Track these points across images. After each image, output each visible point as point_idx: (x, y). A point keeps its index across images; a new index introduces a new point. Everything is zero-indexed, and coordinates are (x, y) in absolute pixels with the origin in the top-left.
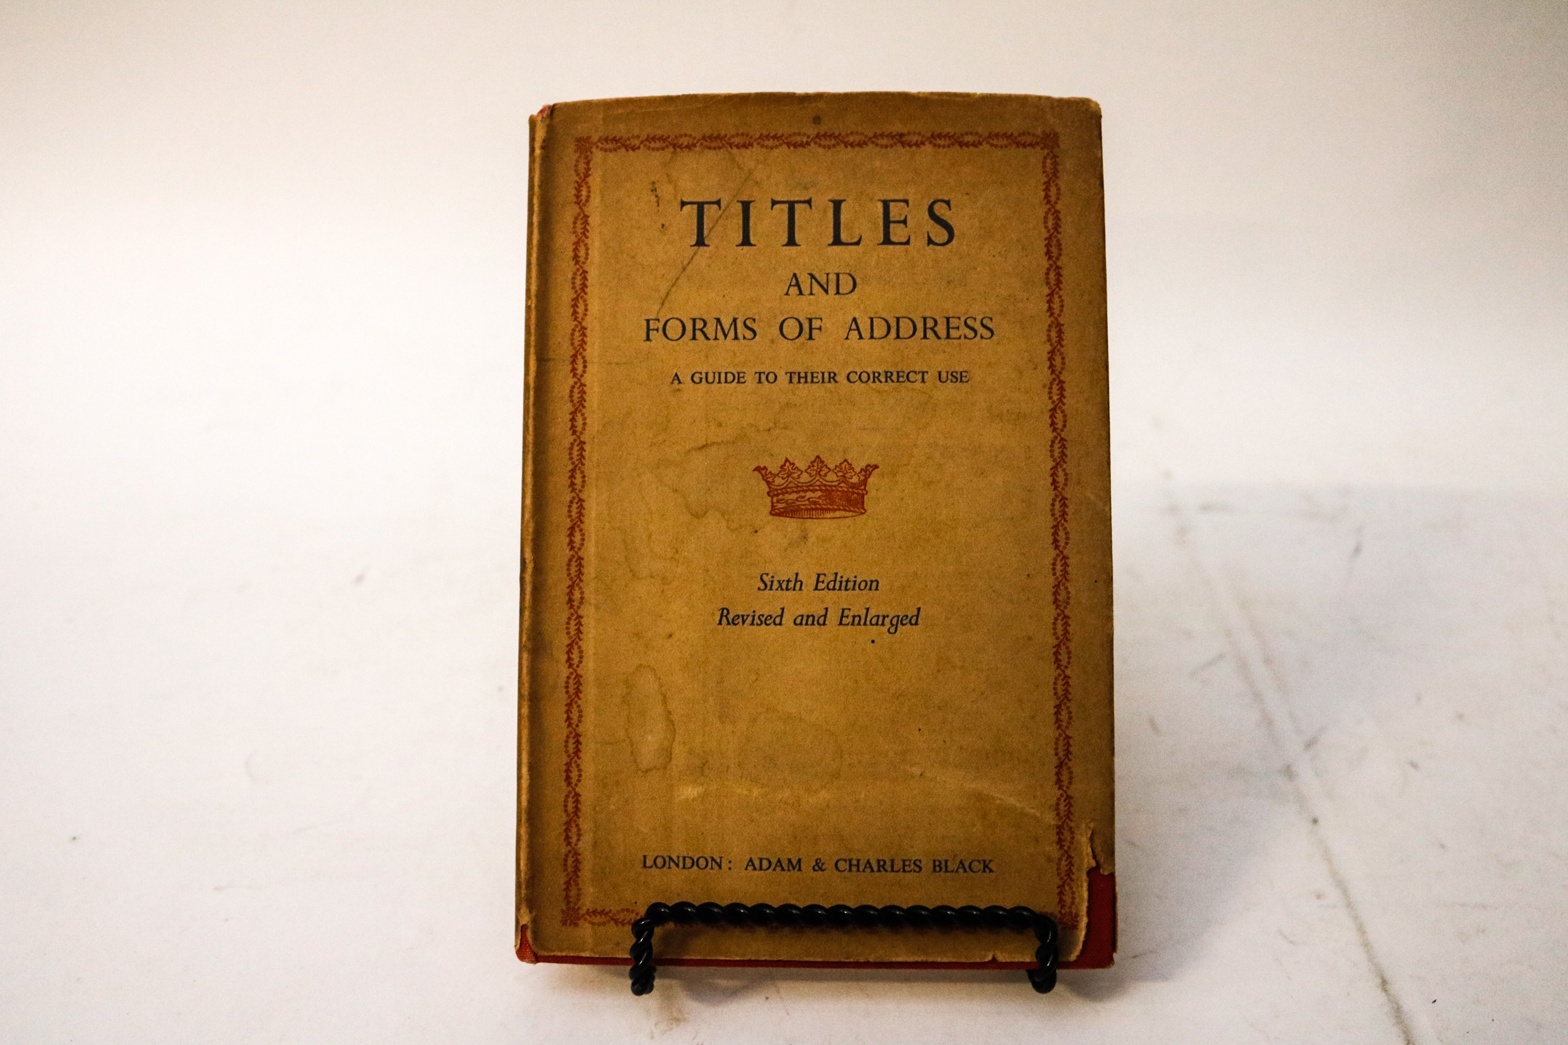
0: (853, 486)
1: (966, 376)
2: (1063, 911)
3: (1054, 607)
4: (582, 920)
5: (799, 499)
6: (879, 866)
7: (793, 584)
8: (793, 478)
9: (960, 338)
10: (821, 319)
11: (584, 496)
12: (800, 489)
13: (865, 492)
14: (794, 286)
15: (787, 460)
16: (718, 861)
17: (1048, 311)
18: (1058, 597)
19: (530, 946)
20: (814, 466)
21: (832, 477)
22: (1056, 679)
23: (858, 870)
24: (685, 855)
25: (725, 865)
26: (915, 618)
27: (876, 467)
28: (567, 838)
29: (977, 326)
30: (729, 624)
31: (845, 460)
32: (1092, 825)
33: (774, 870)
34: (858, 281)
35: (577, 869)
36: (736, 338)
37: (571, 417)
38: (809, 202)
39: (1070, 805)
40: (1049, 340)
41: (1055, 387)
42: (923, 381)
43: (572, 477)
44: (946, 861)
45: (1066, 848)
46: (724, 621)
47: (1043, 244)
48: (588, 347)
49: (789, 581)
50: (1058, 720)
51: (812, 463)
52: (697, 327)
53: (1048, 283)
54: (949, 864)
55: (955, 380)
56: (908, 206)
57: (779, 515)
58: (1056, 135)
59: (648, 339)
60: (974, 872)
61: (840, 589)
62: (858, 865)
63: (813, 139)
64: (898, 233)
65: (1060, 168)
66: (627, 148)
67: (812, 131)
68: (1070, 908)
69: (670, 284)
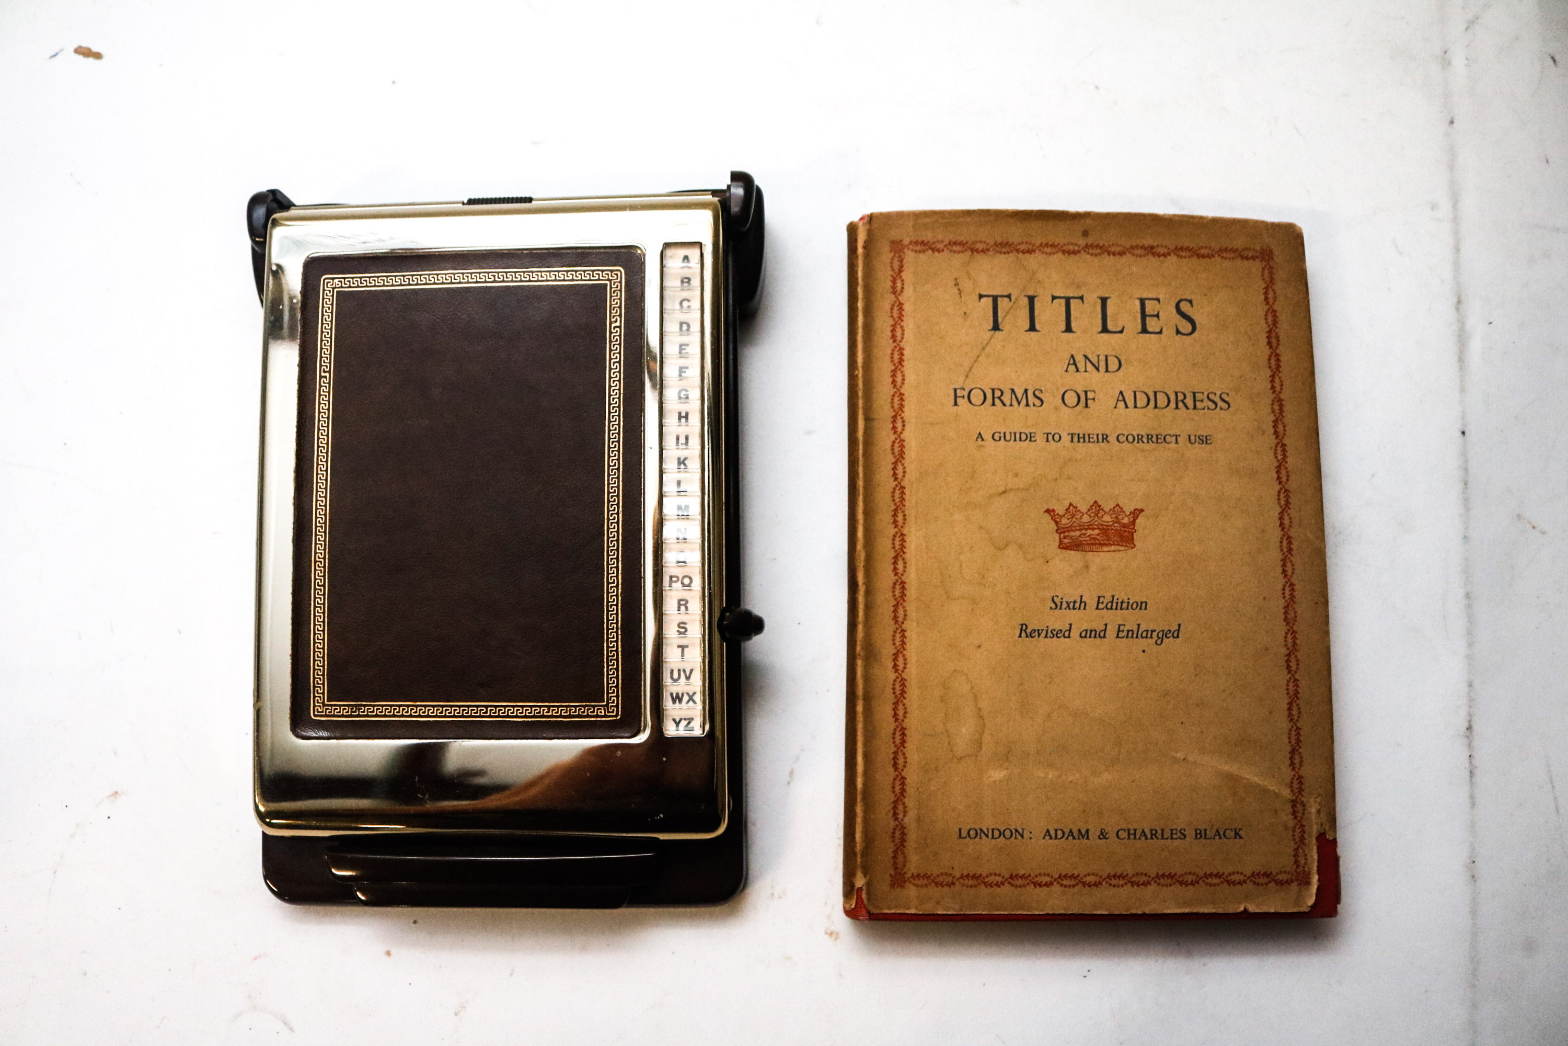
0: (1124, 526)
1: (1210, 439)
2: (1298, 870)
3: (1285, 623)
4: (908, 883)
5: (1082, 536)
6: (1152, 834)
7: (1079, 604)
8: (1076, 519)
9: (1204, 409)
10: (1095, 392)
11: (905, 531)
12: (1082, 527)
13: (1134, 531)
14: (1072, 364)
15: (1071, 504)
16: (1021, 832)
17: (1271, 389)
18: (1288, 616)
19: (864, 905)
20: (1092, 509)
21: (1107, 518)
22: (1288, 681)
23: (1135, 838)
24: (993, 827)
25: (1026, 834)
26: (1176, 632)
27: (1142, 510)
28: (895, 814)
29: (1217, 399)
30: (1027, 636)
31: (1118, 505)
32: (1318, 800)
33: (1067, 838)
34: (1123, 362)
35: (903, 840)
36: (1027, 405)
37: (893, 466)
38: (1081, 298)
39: (1301, 783)
40: (1273, 412)
41: (1279, 449)
42: (1177, 442)
43: (895, 515)
44: (1205, 830)
45: (1299, 818)
46: (1023, 634)
47: (1265, 336)
48: (906, 409)
49: (1075, 602)
50: (1290, 715)
51: (1091, 506)
52: (996, 396)
53: (1270, 367)
54: (1208, 832)
55: (1201, 442)
56: (1160, 303)
57: (1066, 548)
58: (1271, 252)
59: (956, 404)
60: (1227, 838)
61: (1116, 609)
62: (1135, 834)
63: (1083, 248)
64: (1152, 324)
65: (1275, 277)
66: (933, 250)
67: (1082, 242)
68: (1304, 867)
69: (972, 360)
